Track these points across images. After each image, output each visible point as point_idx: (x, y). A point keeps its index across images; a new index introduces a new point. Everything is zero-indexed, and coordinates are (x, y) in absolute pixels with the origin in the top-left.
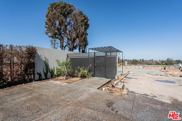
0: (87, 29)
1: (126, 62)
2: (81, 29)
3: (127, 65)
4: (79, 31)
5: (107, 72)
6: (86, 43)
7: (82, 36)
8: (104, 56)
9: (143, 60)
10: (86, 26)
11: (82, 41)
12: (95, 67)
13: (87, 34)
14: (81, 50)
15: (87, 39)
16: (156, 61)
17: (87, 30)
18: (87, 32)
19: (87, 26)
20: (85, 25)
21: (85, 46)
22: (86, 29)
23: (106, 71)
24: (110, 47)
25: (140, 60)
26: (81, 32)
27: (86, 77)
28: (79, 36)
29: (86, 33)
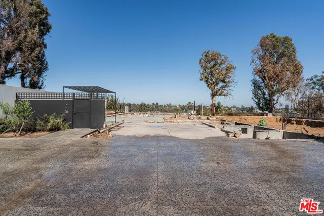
0: (45, 34)
1: (127, 108)
2: (30, 33)
3: (127, 114)
4: (26, 37)
5: (92, 120)
6: (42, 64)
7: (32, 50)
8: (88, 99)
9: (157, 104)
10: (42, 28)
11: (33, 60)
12: (74, 114)
13: (45, 46)
14: (27, 80)
15: (43, 55)
16: (175, 106)
17: (45, 37)
18: (45, 41)
19: (45, 28)
20: (39, 26)
21: (40, 72)
22: (42, 34)
23: (90, 118)
24: (97, 87)
25: (153, 104)
26: (28, 39)
27: (59, 129)
28: (25, 49)
29: (43, 43)
